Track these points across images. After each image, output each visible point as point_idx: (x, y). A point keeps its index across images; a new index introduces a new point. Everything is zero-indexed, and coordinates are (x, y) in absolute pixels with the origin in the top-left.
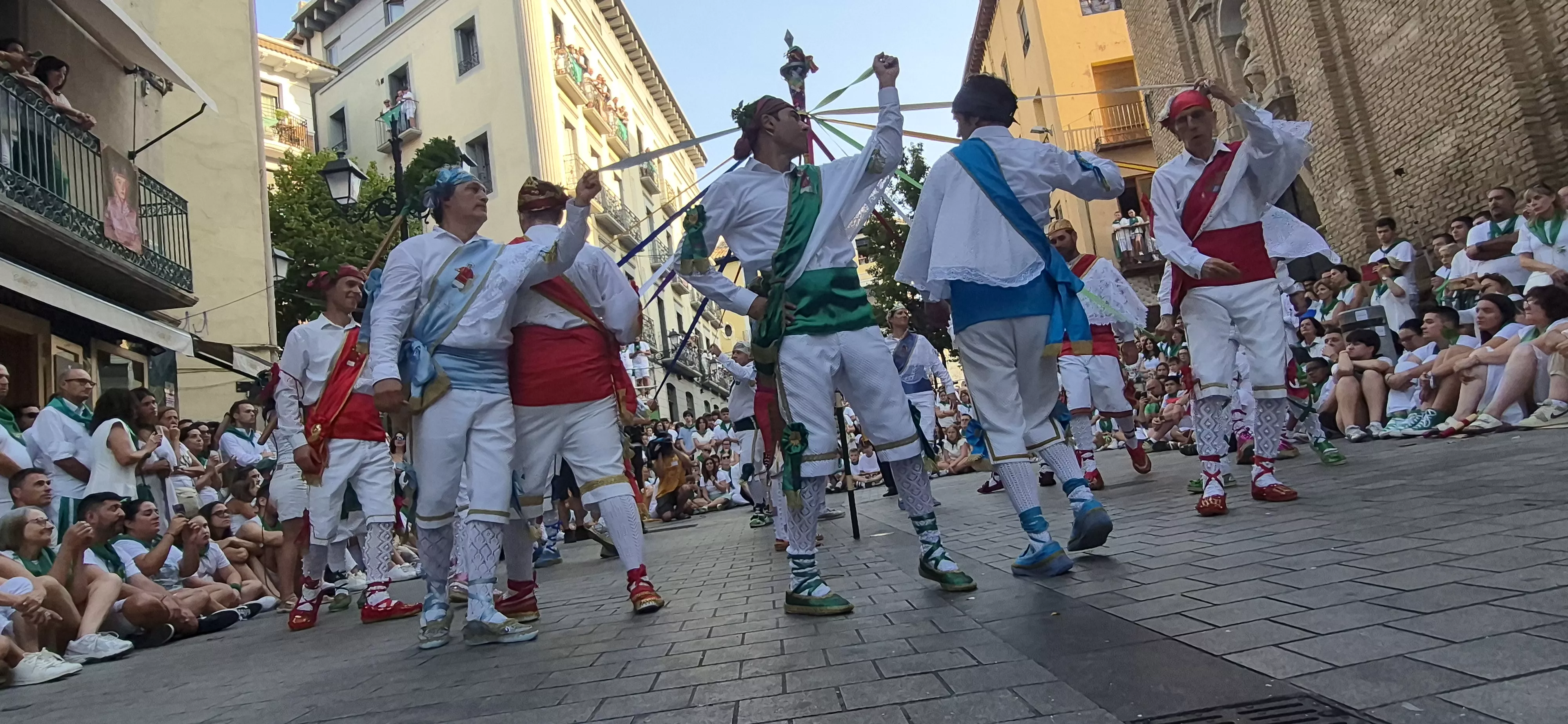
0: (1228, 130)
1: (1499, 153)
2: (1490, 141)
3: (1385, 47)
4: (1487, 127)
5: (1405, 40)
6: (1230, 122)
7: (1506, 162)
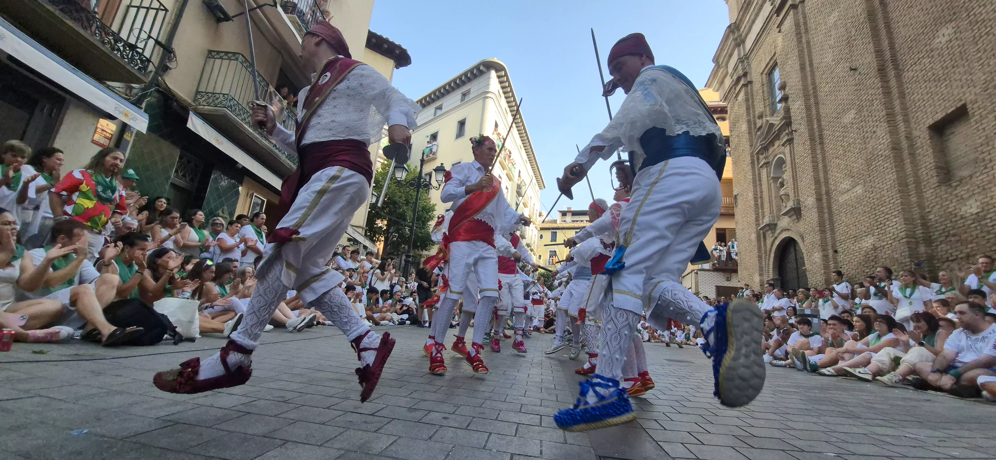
0: (769, 217)
1: (892, 252)
2: (890, 245)
3: (845, 195)
4: (888, 239)
5: (855, 194)
6: (770, 213)
7: (896, 256)
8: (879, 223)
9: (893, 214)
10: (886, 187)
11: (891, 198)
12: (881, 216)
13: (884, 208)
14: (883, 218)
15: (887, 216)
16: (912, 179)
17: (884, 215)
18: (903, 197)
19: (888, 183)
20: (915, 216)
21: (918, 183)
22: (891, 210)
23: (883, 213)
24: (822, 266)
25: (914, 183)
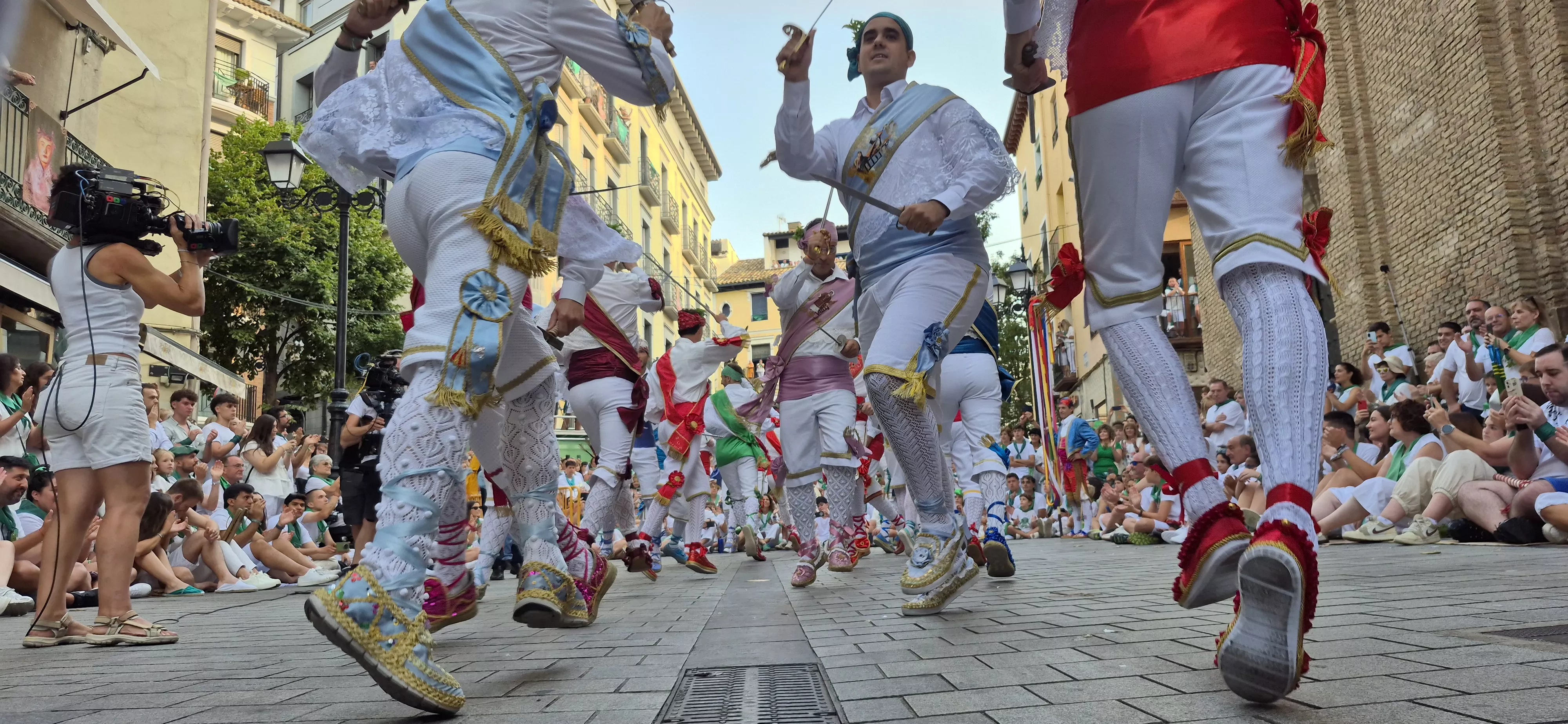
1: (1489, 262)
2: (1482, 248)
3: (1403, 135)
4: (1480, 234)
5: (1420, 131)
7: (1495, 271)
8: (1462, 198)
9: (1487, 174)
10: (1472, 114)
11: (1481, 138)
12: (1466, 181)
13: (1471, 162)
14: (1469, 187)
15: (1476, 181)
16: (1519, 89)
17: (1469, 178)
18: (1503, 133)
19: (1475, 103)
20: (1528, 176)
21: (1530, 97)
22: (1481, 165)
23: (1470, 173)
24: (1364, 311)
25: (1523, 99)
